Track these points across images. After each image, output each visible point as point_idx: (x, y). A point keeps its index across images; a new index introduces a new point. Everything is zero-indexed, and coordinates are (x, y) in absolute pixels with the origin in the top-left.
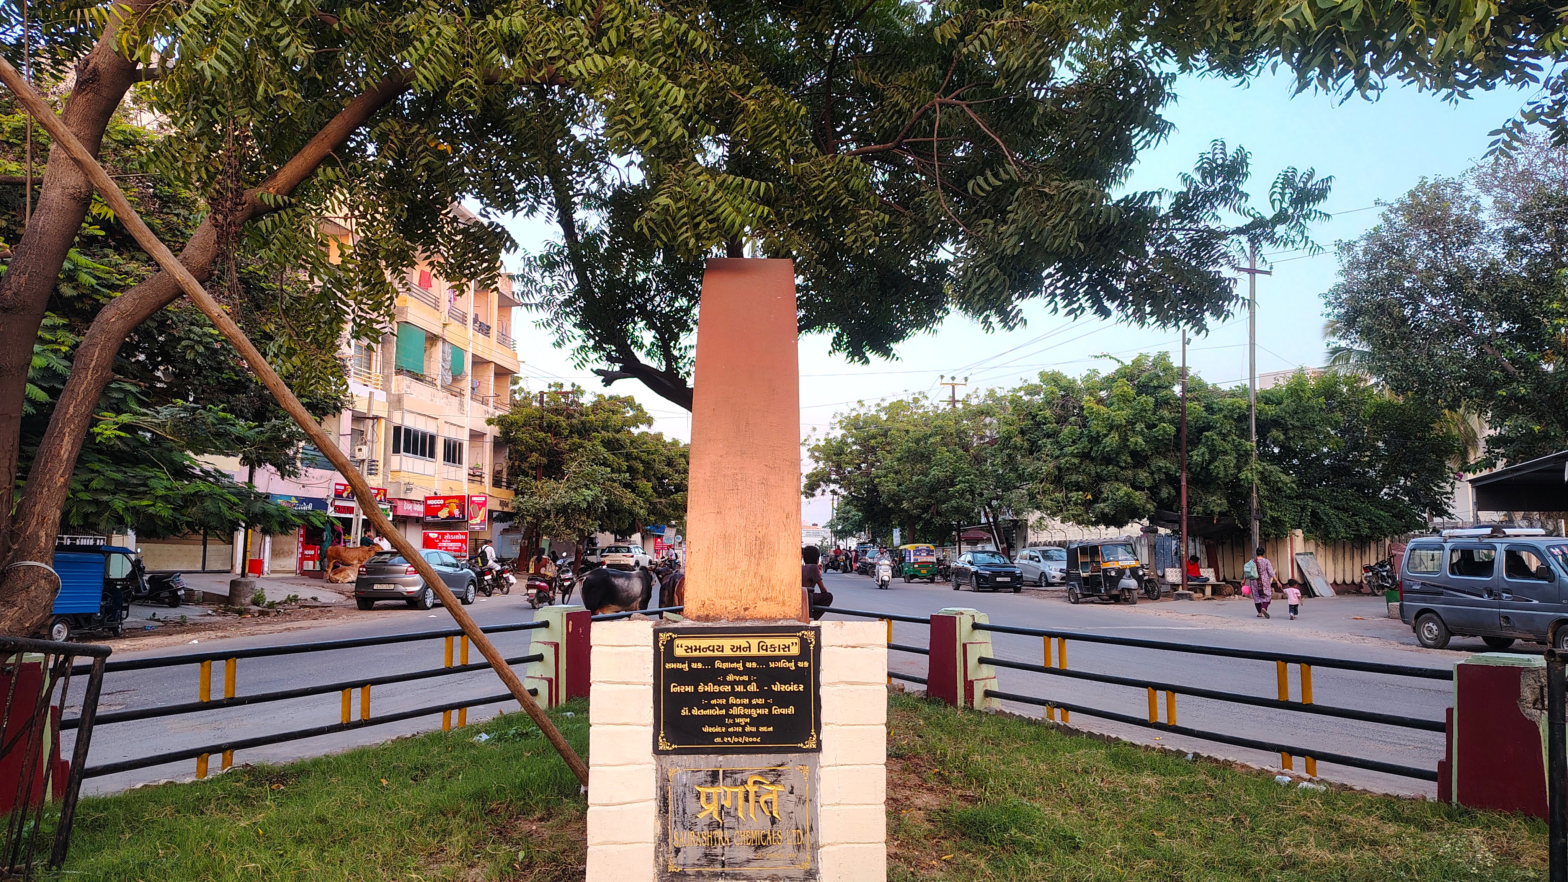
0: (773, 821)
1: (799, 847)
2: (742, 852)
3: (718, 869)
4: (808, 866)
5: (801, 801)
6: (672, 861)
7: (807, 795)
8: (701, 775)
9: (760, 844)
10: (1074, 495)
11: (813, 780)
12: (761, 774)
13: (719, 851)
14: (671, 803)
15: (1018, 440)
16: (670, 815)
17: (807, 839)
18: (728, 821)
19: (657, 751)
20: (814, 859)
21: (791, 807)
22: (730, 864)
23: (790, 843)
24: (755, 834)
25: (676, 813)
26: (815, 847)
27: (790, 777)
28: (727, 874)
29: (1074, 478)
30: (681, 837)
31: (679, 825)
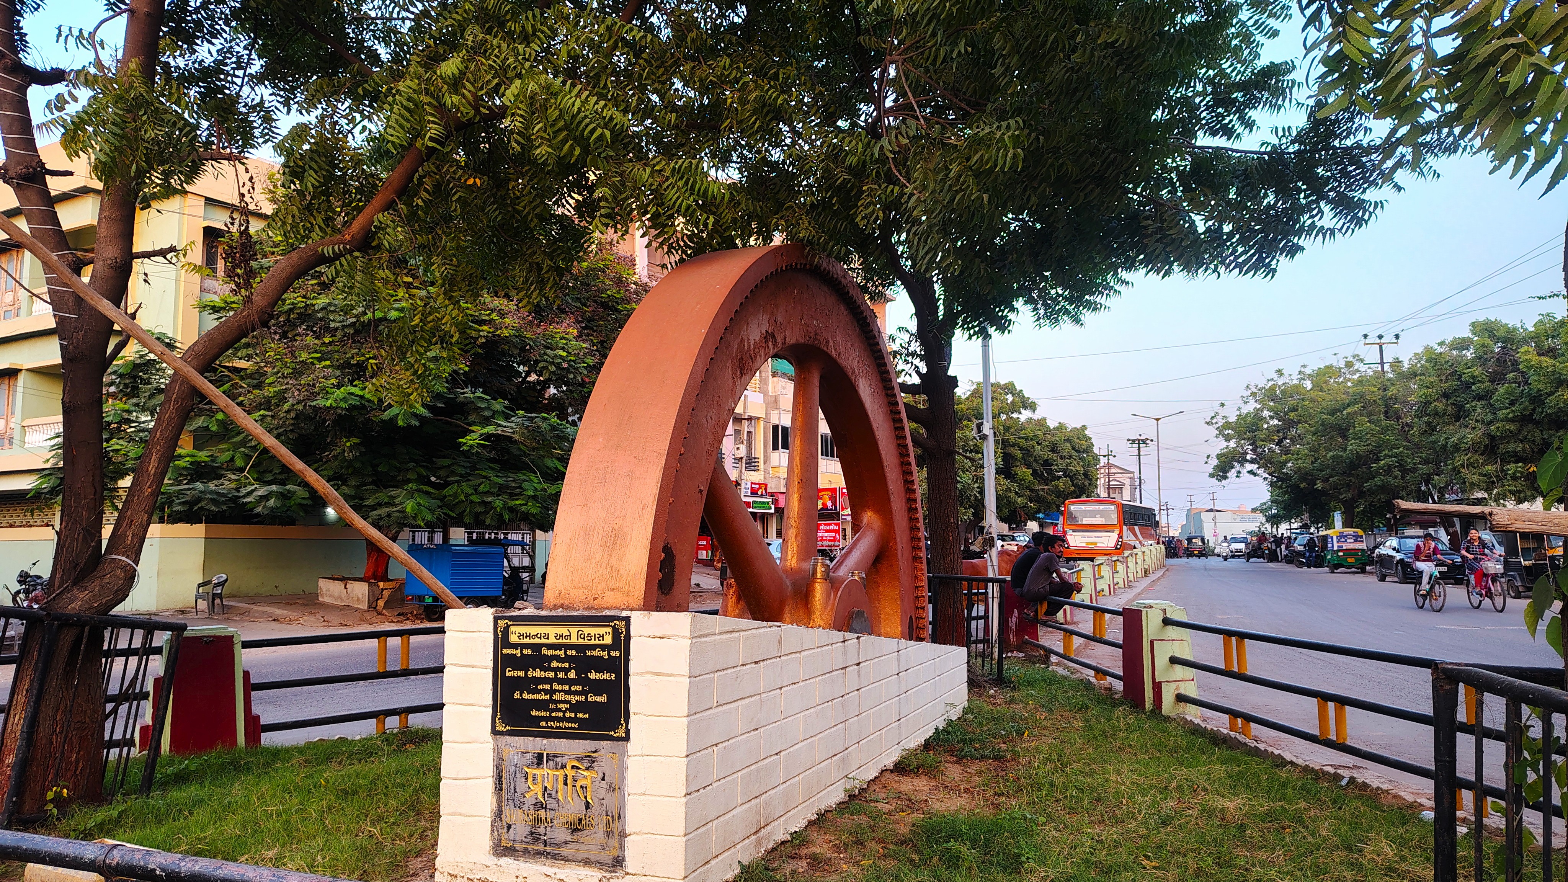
0: (588, 806)
1: (608, 833)
2: (561, 834)
3: (541, 848)
4: (616, 853)
5: (611, 788)
6: (505, 836)
7: (616, 783)
8: (529, 756)
9: (576, 827)
10: (1511, 468)
11: (622, 769)
12: (578, 759)
13: (542, 830)
14: (504, 782)
15: (1440, 405)
16: (504, 792)
17: (616, 826)
18: (551, 803)
19: (495, 732)
20: (622, 847)
21: (602, 793)
22: (552, 844)
23: (601, 830)
24: (573, 818)
25: (508, 791)
26: (623, 835)
27: (603, 764)
28: (548, 854)
29: (1511, 447)
30: (513, 815)
31: (511, 802)
